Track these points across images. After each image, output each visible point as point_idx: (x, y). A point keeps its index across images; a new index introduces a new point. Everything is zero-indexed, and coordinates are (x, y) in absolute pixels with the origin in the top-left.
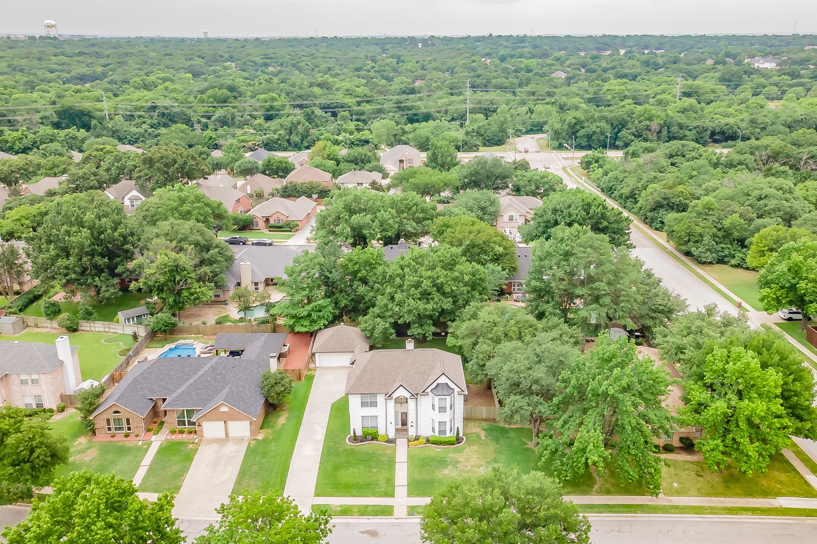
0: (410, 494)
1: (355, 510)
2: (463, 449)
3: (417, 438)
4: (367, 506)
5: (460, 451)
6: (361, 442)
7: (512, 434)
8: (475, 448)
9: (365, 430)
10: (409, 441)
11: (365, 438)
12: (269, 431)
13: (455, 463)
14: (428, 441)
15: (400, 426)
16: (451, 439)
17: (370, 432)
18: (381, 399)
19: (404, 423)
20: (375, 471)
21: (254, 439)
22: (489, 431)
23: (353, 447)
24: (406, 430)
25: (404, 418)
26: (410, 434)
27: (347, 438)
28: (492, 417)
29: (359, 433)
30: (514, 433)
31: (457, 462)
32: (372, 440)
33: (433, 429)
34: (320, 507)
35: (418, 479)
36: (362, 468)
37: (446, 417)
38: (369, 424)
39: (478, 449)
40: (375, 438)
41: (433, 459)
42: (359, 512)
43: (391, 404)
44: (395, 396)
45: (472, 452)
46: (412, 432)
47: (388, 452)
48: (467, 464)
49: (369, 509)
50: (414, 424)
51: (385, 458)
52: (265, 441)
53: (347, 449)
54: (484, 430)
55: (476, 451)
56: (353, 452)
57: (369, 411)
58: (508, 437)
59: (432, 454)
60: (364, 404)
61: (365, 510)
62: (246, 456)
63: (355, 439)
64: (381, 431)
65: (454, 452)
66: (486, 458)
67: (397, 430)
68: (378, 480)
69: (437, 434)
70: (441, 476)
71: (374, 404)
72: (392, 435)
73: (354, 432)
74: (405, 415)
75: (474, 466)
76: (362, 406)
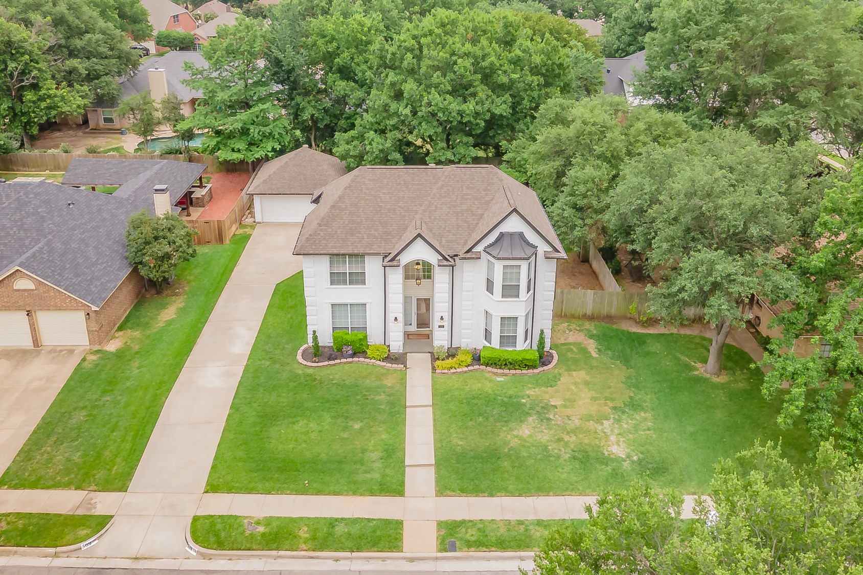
0: (442, 489)
1: (304, 533)
2: (556, 378)
3: (452, 353)
4: (332, 523)
5: (551, 382)
6: (329, 359)
7: (655, 347)
8: (581, 375)
9: (339, 333)
10: (434, 359)
11: (339, 350)
12: (137, 334)
13: (543, 411)
14: (477, 359)
15: (413, 328)
16: (528, 356)
17: (349, 338)
18: (373, 267)
19: (423, 322)
20: (357, 426)
21: (98, 352)
22: (604, 339)
23: (310, 371)
24: (428, 336)
25: (423, 310)
26: (437, 343)
27: (300, 352)
28: (605, 311)
29: (326, 339)
30: (658, 345)
31: (547, 408)
32: (354, 355)
33: (488, 335)
34: (213, 524)
35: (459, 449)
36: (327, 418)
37: (517, 308)
38: (348, 321)
39: (588, 378)
40: (359, 350)
41: (490, 400)
42: (314, 538)
43: (396, 277)
44: (405, 258)
45: (576, 384)
46: (440, 339)
47: (389, 382)
48: (569, 411)
49: (340, 529)
50: (446, 323)
51: (382, 397)
52: (120, 355)
53: (297, 376)
54: (591, 337)
55: (586, 383)
56: (310, 383)
57: (348, 294)
58: (648, 354)
59: (488, 387)
60: (336, 279)
61: (330, 534)
62: (68, 389)
63: (317, 353)
64: (375, 337)
65: (537, 384)
66: (612, 400)
67: (408, 335)
68: (364, 451)
69: (496, 343)
70: (515, 442)
71: (358, 279)
72: (397, 344)
73: (315, 338)
74: (426, 303)
75: (588, 418)
76: (332, 283)
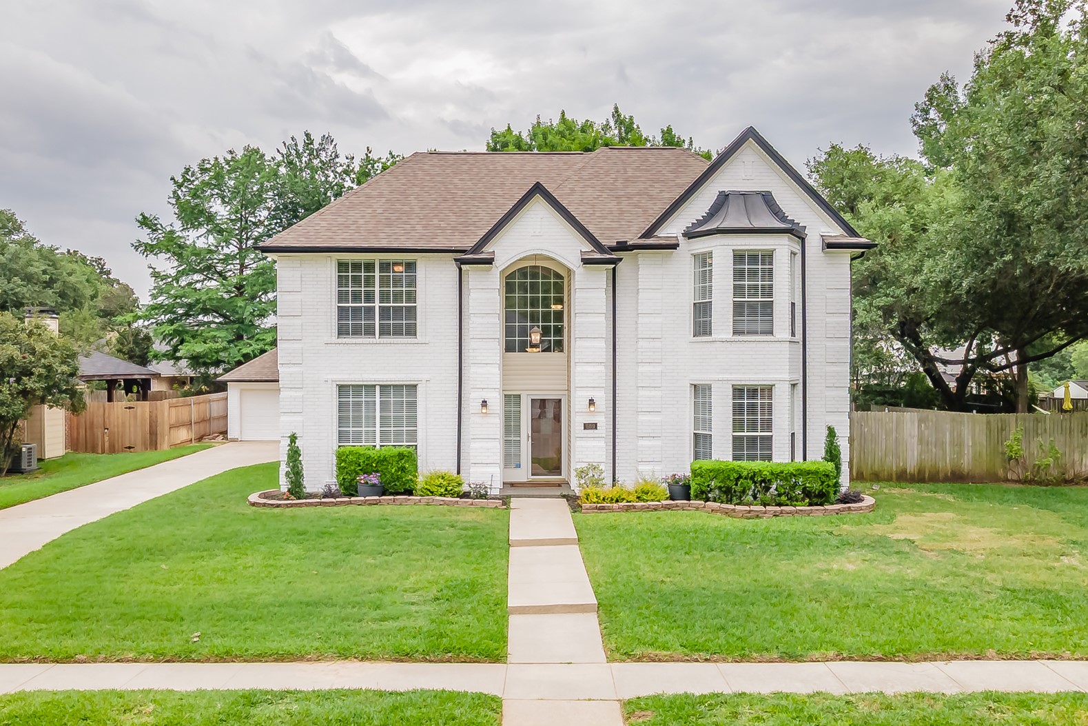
2: (885, 518)
17: (375, 454)
18: (433, 291)
25: (546, 426)
27: (256, 494)
28: (946, 463)
31: (890, 542)
39: (965, 518)
40: (396, 486)
46: (589, 460)
47: (464, 517)
51: (448, 531)
57: (377, 360)
60: (351, 323)
64: (434, 456)
69: (722, 454)
71: (400, 323)
72: (486, 471)
76: (342, 331)
